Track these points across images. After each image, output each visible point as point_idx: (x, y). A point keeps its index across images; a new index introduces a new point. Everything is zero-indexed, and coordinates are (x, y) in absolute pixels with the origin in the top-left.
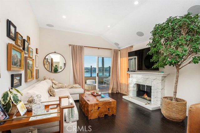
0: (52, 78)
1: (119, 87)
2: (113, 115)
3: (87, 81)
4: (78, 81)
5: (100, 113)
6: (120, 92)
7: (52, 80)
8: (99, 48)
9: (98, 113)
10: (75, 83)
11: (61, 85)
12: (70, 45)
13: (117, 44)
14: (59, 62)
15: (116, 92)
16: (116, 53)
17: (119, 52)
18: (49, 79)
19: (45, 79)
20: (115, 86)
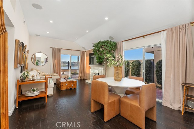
0: (38, 70)
1: (85, 75)
2: (75, 88)
3: (64, 72)
4: (56, 71)
5: (67, 87)
6: (86, 79)
7: (37, 71)
8: (72, 50)
9: (66, 87)
10: (54, 73)
11: (44, 74)
12: (51, 48)
13: (84, 48)
14: (41, 57)
15: (83, 79)
16: (83, 53)
17: (86, 52)
18: (36, 70)
19: (32, 70)
20: (83, 75)
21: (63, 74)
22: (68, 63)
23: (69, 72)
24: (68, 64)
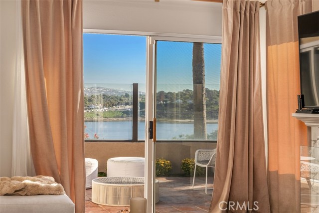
3: (110, 163)
21: (102, 173)
22: (131, 99)
23: (145, 160)
24: (130, 108)
